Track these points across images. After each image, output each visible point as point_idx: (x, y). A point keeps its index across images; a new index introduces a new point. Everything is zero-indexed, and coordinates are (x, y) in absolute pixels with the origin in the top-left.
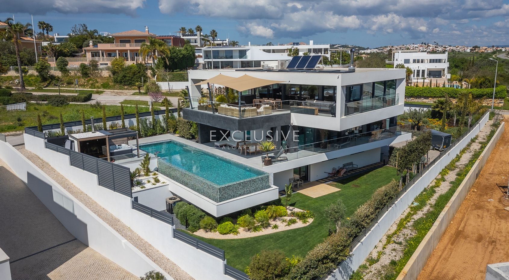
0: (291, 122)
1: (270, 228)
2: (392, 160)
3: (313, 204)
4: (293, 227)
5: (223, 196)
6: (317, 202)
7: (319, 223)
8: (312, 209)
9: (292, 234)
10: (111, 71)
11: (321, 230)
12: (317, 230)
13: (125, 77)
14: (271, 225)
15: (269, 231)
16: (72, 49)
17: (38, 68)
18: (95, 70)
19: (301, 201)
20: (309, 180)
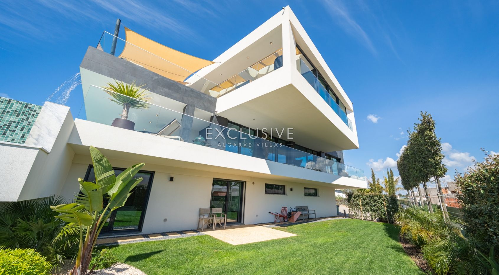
20: (242, 222)
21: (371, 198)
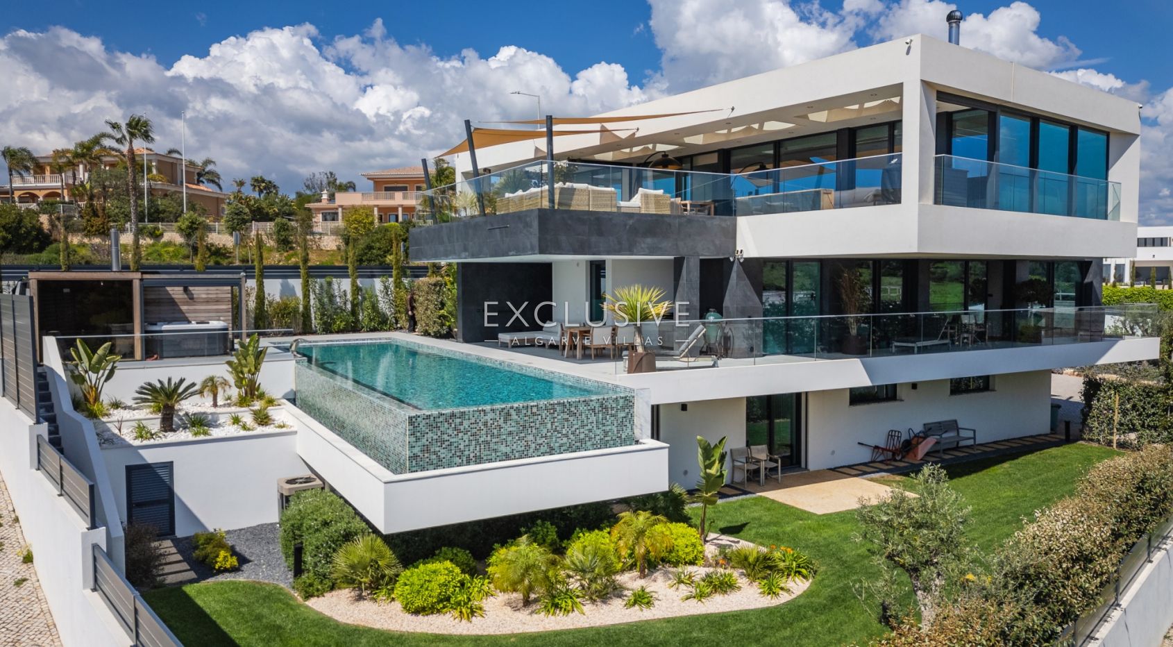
0: (738, 248)
1: (617, 603)
2: (1096, 424)
3: (812, 533)
4: (719, 604)
5: (428, 451)
6: (829, 526)
7: (834, 599)
8: (807, 547)
9: (704, 635)
10: (342, 235)
11: (841, 624)
12: (822, 625)
13: (370, 248)
14: (626, 592)
15: (614, 614)
16: (286, 207)
17: (184, 227)
18: (307, 234)
19: (766, 519)
20: (803, 465)
21: (1148, 396)
